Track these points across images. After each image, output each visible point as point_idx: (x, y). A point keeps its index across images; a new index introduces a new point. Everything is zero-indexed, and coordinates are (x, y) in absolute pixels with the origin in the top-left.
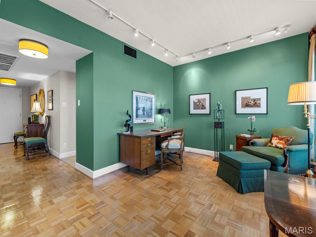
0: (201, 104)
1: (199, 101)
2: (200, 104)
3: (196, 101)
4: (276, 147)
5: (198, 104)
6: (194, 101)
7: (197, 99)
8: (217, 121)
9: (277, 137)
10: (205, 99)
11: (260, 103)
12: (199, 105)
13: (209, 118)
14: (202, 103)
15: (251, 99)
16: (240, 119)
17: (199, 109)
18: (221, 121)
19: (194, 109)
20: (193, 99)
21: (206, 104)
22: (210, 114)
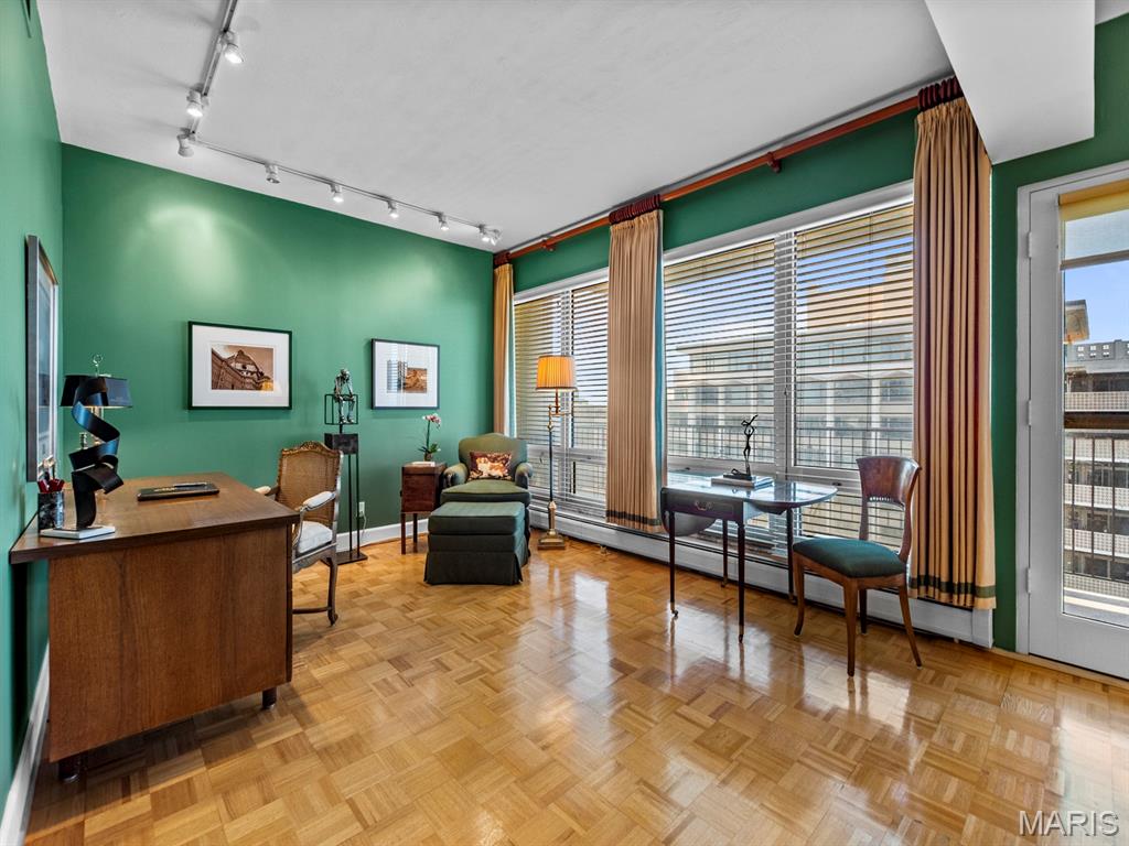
0: (250, 368)
1: (241, 354)
2: (244, 367)
3: (225, 355)
5: (239, 366)
6: (213, 353)
7: (230, 347)
8: (334, 430)
9: (485, 456)
10: (272, 350)
11: (425, 381)
12: (237, 370)
13: (282, 422)
14: (254, 364)
15: (409, 369)
16: (383, 423)
17: (243, 388)
18: (347, 430)
19: (217, 384)
20: (207, 341)
21: (271, 367)
22: (290, 408)
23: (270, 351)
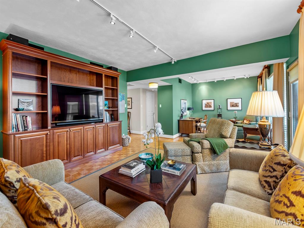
1: (208, 103)
3: (206, 103)
4: (246, 124)
8: (219, 113)
9: (246, 119)
11: (238, 105)
12: (208, 105)
13: (213, 112)
15: (235, 103)
16: (229, 112)
17: (208, 108)
18: (220, 113)
19: (205, 107)
20: (204, 102)
21: (211, 105)
22: (214, 110)
23: (211, 102)
